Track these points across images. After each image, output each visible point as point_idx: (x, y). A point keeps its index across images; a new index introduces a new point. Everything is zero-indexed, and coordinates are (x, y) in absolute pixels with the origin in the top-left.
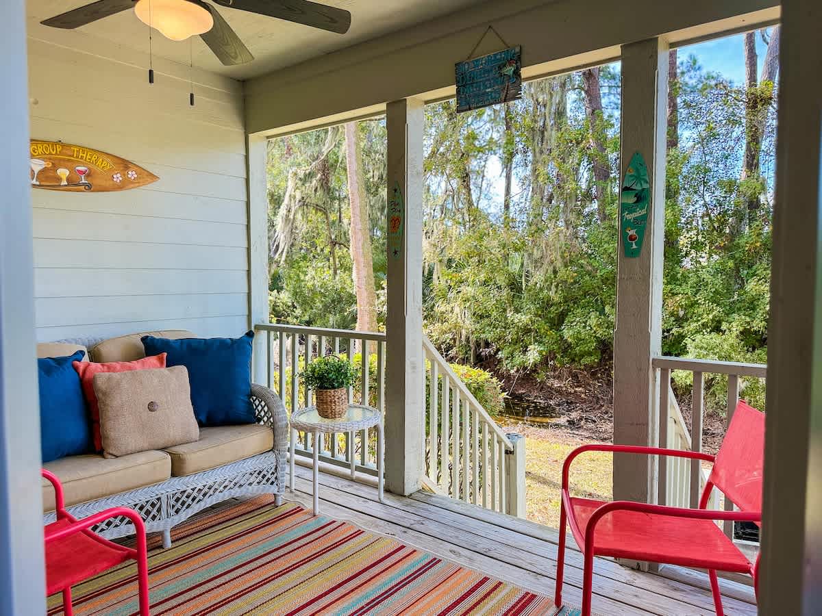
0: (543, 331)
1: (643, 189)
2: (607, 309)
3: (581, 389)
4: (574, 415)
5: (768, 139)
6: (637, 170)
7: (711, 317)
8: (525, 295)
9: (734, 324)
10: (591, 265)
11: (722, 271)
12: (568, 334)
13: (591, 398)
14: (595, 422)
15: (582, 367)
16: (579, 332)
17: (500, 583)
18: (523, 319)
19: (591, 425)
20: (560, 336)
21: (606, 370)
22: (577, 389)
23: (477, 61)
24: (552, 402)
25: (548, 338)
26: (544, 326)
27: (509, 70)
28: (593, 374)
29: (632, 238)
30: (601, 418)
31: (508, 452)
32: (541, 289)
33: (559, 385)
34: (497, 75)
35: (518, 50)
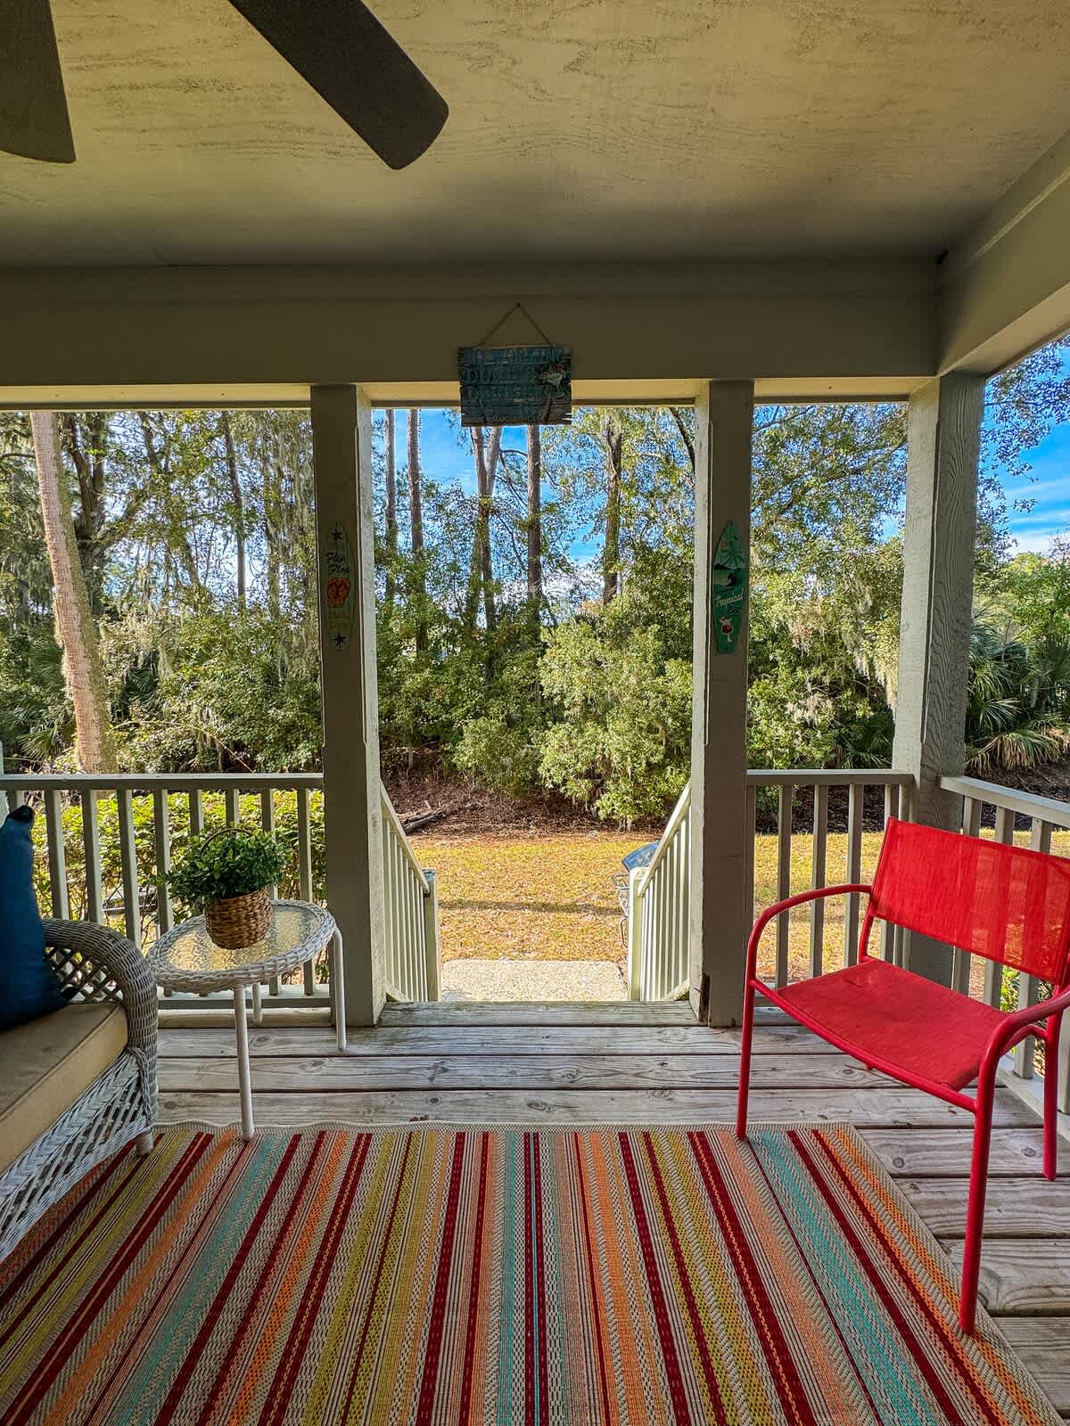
1: (739, 569)
6: (732, 544)
23: (500, 351)
27: (554, 377)
29: (726, 629)
31: (425, 896)
34: (532, 381)
35: (567, 351)
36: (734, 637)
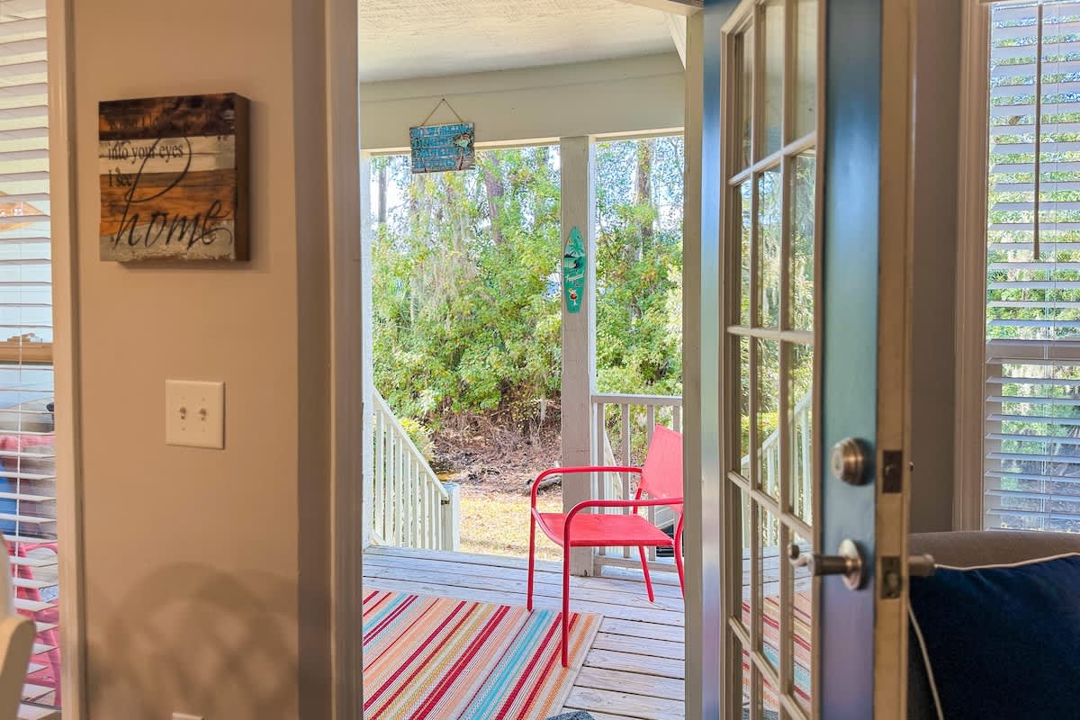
0: (437, 372)
1: (581, 258)
2: (508, 343)
3: (479, 438)
4: (476, 468)
5: (659, 163)
6: (576, 241)
7: (611, 349)
8: (415, 328)
9: (634, 357)
10: (488, 294)
11: (620, 301)
12: (465, 373)
13: (492, 447)
14: (498, 473)
15: (482, 412)
16: (478, 372)
17: (477, 604)
18: (415, 358)
19: (494, 477)
20: (457, 377)
21: (507, 413)
22: (475, 438)
23: (433, 129)
24: (448, 456)
25: (443, 379)
26: (437, 366)
27: (464, 143)
28: (494, 419)
29: (573, 297)
30: (504, 469)
31: (445, 502)
32: (433, 323)
33: (455, 435)
34: (452, 146)
35: (471, 126)
36: (579, 302)
